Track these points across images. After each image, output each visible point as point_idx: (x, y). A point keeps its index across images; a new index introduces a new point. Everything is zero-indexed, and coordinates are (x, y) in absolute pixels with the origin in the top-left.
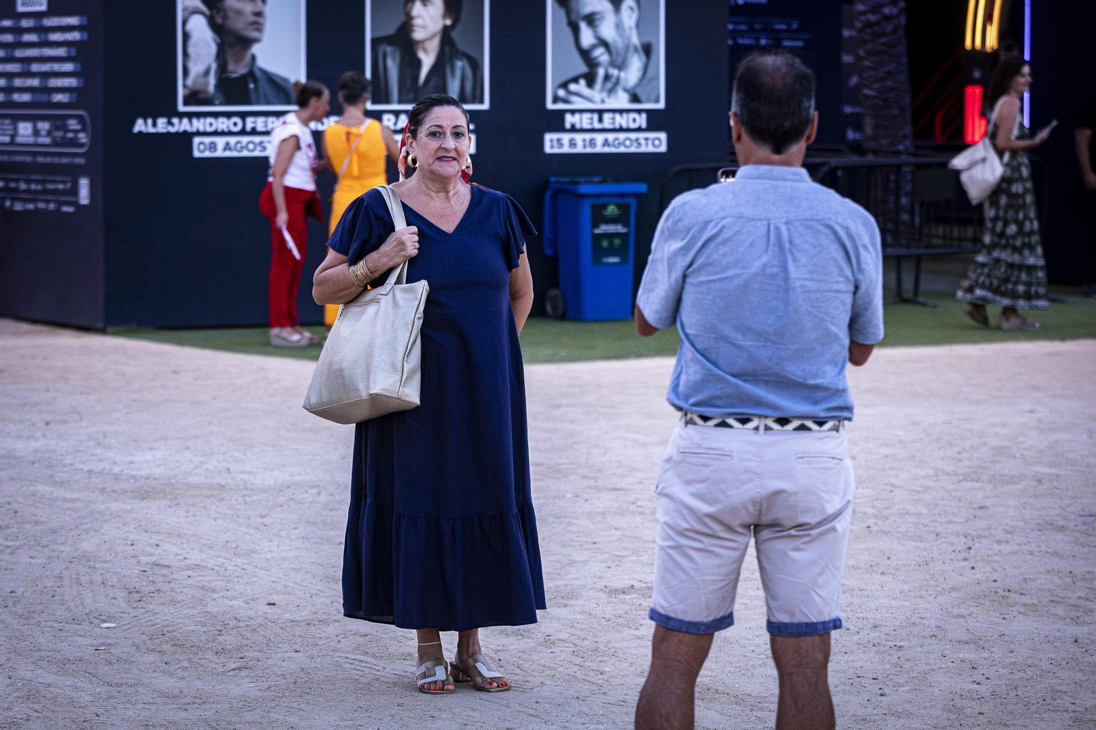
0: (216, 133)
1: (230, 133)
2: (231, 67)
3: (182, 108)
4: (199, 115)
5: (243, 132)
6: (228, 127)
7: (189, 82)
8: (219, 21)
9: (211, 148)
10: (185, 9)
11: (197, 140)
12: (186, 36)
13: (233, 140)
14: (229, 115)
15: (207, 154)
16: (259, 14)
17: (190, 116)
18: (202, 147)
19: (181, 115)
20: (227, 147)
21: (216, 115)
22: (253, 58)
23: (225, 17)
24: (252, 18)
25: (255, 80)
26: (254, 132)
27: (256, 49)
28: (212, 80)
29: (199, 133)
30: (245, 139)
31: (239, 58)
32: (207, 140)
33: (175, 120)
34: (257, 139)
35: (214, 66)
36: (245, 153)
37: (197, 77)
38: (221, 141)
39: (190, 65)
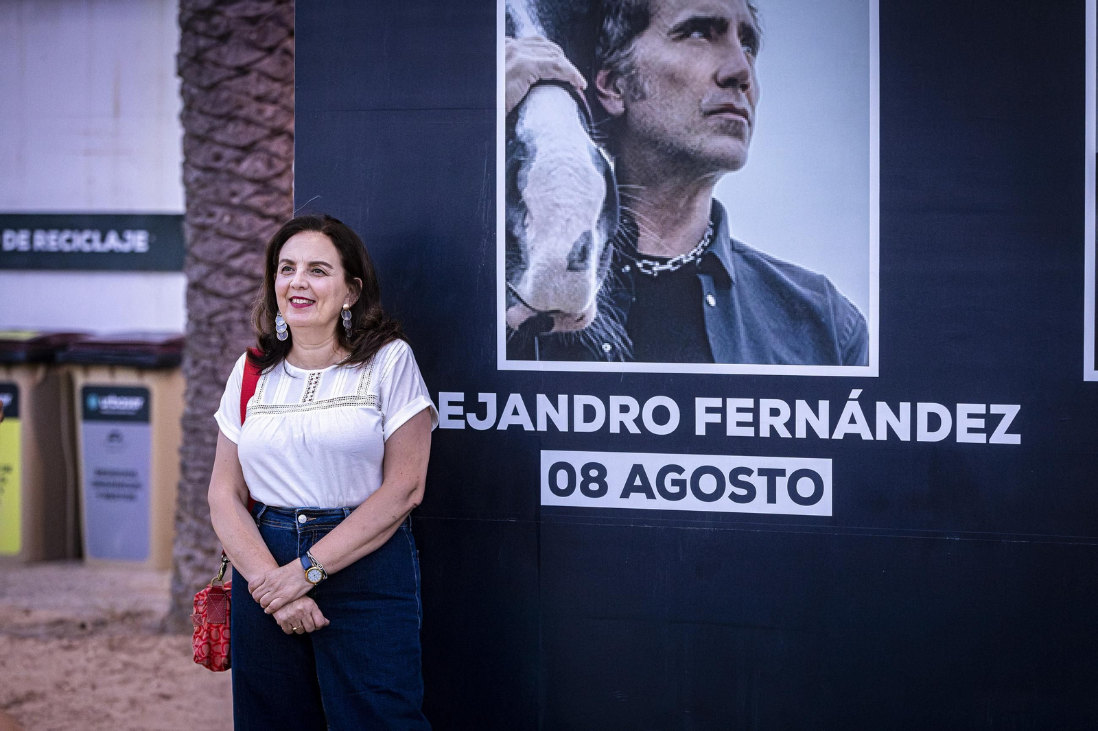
0: (604, 440)
1: (645, 442)
2: (649, 243)
3: (504, 364)
4: (555, 385)
5: (684, 441)
6: (639, 421)
7: (526, 288)
8: (615, 106)
9: (588, 479)
10: (512, 75)
11: (548, 458)
12: (519, 152)
13: (652, 462)
14: (641, 387)
15: (577, 499)
16: (737, 82)
17: (530, 386)
18: (562, 479)
19: (505, 385)
20: (636, 481)
21: (604, 386)
22: (717, 213)
23: (635, 93)
24: (714, 96)
25: (723, 283)
26: (717, 441)
27: (723, 188)
28: (593, 282)
29: (554, 439)
30: (690, 462)
31: (673, 219)
32: (578, 459)
33: (489, 399)
34: (726, 463)
35: (598, 241)
36: (690, 503)
37: (549, 272)
38: (618, 465)
39: (529, 236)
